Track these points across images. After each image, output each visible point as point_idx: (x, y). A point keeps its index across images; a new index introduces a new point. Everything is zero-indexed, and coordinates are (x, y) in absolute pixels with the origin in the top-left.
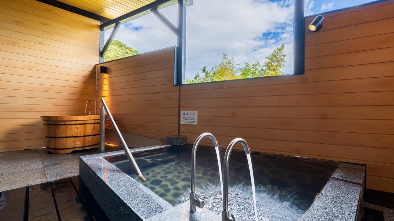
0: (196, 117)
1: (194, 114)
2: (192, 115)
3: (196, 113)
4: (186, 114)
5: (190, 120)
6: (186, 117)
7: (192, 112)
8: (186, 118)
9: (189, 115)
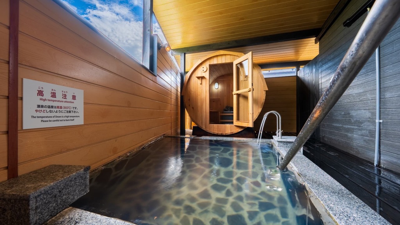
0: (79, 104)
1: (74, 97)
2: (69, 98)
3: (80, 94)
4: (47, 95)
5: (64, 115)
6: (51, 104)
7: (70, 91)
8: (49, 107)
9: (59, 97)
